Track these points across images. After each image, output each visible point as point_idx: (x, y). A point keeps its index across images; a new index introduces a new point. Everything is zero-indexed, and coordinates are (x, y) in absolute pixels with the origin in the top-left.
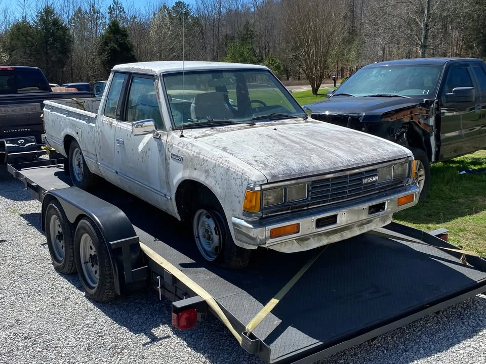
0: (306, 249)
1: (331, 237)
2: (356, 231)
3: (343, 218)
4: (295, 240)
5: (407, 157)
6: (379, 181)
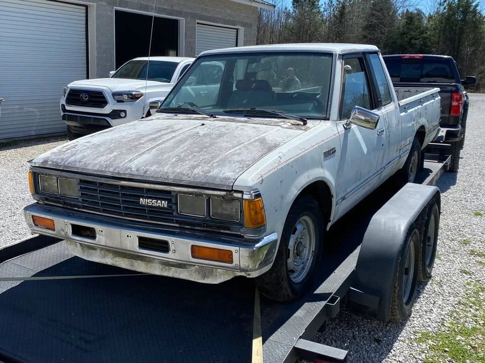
1: (117, 259)
4: (79, 243)
5: (232, 190)
6: (180, 212)
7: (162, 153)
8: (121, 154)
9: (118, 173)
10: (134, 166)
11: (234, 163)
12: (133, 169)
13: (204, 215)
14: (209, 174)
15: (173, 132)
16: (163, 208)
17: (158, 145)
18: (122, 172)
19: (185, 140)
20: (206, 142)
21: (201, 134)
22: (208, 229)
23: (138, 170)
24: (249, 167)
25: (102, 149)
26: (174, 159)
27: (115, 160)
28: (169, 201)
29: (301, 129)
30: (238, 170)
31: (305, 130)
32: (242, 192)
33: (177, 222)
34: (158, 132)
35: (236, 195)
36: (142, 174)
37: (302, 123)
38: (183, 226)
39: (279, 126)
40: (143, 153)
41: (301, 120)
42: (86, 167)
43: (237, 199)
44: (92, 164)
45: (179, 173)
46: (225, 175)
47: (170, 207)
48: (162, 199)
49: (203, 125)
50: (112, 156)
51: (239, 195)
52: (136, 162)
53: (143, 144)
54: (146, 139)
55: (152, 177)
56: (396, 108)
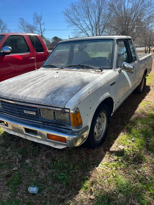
5: (65, 108)
6: (42, 117)
7: (35, 88)
8: (17, 88)
9: (14, 98)
10: (21, 94)
11: (67, 93)
12: (20, 97)
13: (53, 119)
14: (54, 100)
15: (44, 76)
16: (34, 115)
17: (35, 83)
18: (15, 98)
19: (47, 80)
20: (56, 82)
21: (55, 77)
22: (55, 125)
23: (22, 97)
24: (74, 95)
25: (11, 86)
26: (39, 91)
27: (14, 92)
28: (37, 112)
29: (100, 74)
30: (68, 97)
31: (102, 74)
32: (69, 109)
33: (41, 121)
34: (37, 76)
35: (66, 110)
36: (24, 99)
37: (100, 71)
38: (44, 123)
39: (90, 72)
40: (27, 88)
41: (100, 69)
42: (2, 95)
43: (68, 112)
44: (4, 94)
45: (40, 99)
46: (62, 100)
47: (37, 115)
48: (33, 111)
49: (57, 72)
50: (14, 89)
51: (68, 111)
52: (22, 92)
53: (29, 83)
54: (31, 80)
55: (28, 100)
56: (138, 62)
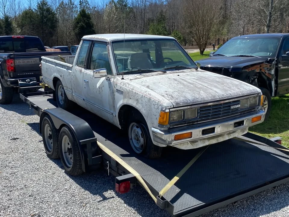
0: (195, 148)
1: (211, 141)
2: (226, 138)
3: (219, 129)
4: (189, 142)
5: (258, 93)
